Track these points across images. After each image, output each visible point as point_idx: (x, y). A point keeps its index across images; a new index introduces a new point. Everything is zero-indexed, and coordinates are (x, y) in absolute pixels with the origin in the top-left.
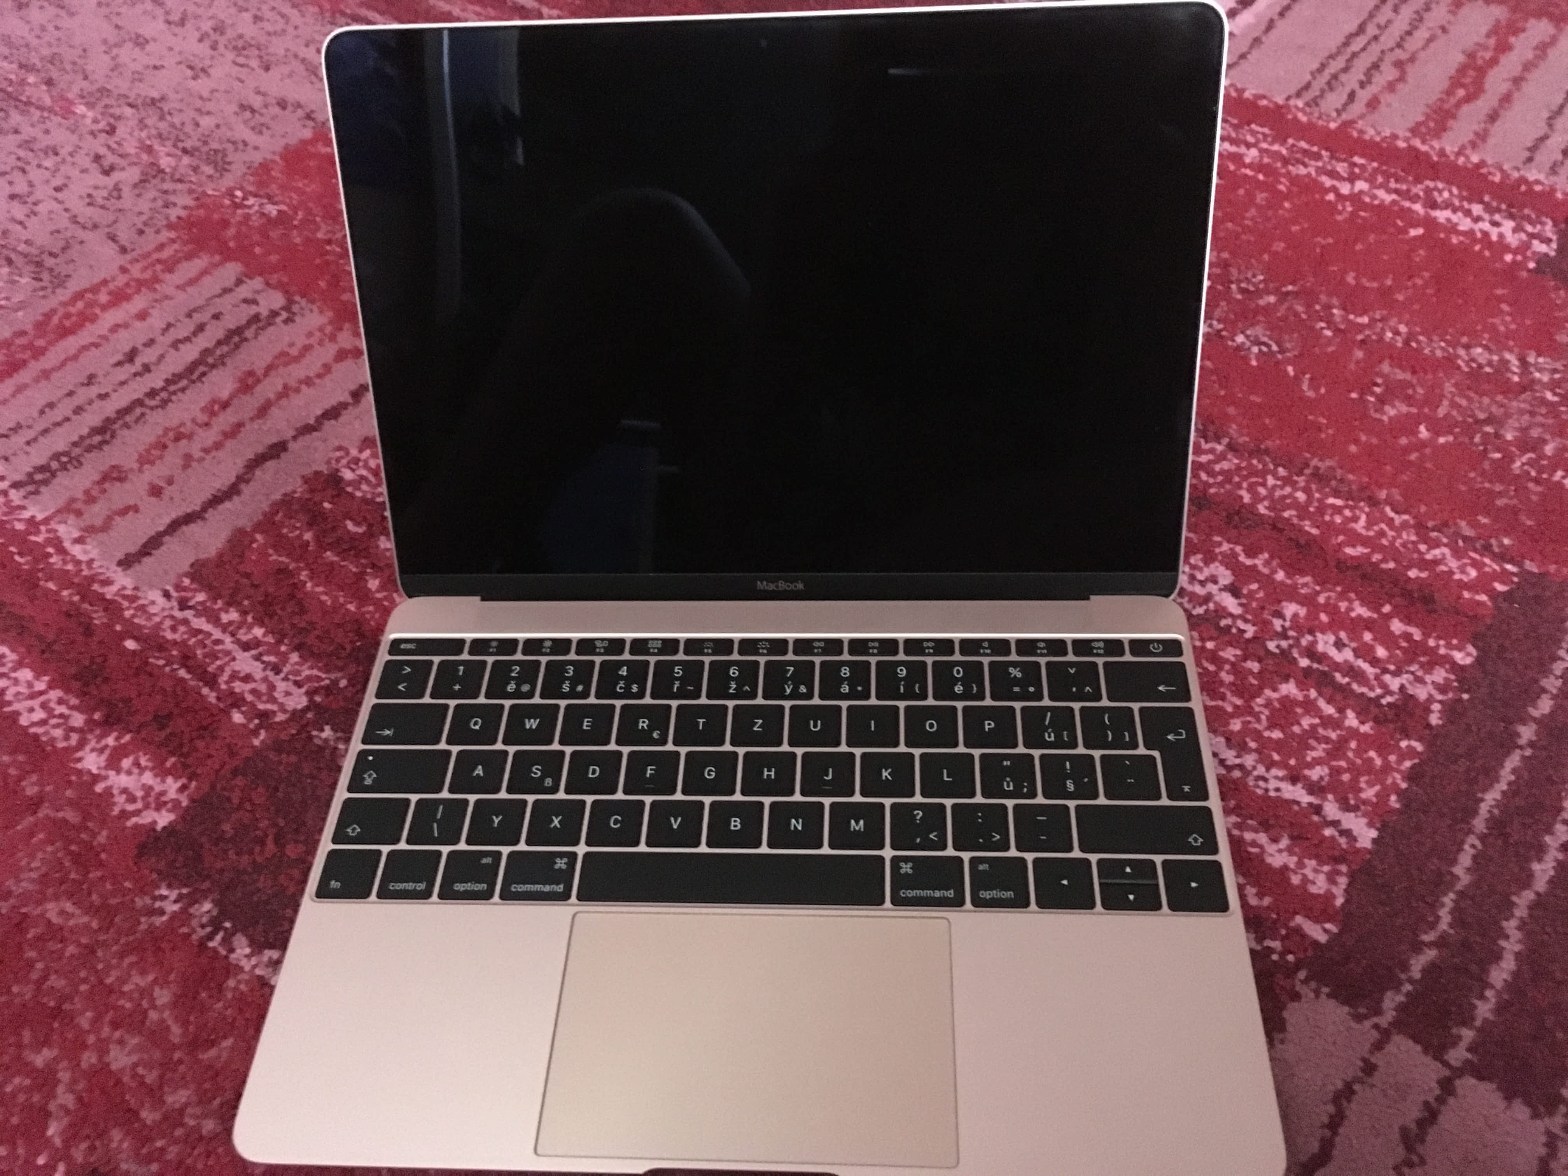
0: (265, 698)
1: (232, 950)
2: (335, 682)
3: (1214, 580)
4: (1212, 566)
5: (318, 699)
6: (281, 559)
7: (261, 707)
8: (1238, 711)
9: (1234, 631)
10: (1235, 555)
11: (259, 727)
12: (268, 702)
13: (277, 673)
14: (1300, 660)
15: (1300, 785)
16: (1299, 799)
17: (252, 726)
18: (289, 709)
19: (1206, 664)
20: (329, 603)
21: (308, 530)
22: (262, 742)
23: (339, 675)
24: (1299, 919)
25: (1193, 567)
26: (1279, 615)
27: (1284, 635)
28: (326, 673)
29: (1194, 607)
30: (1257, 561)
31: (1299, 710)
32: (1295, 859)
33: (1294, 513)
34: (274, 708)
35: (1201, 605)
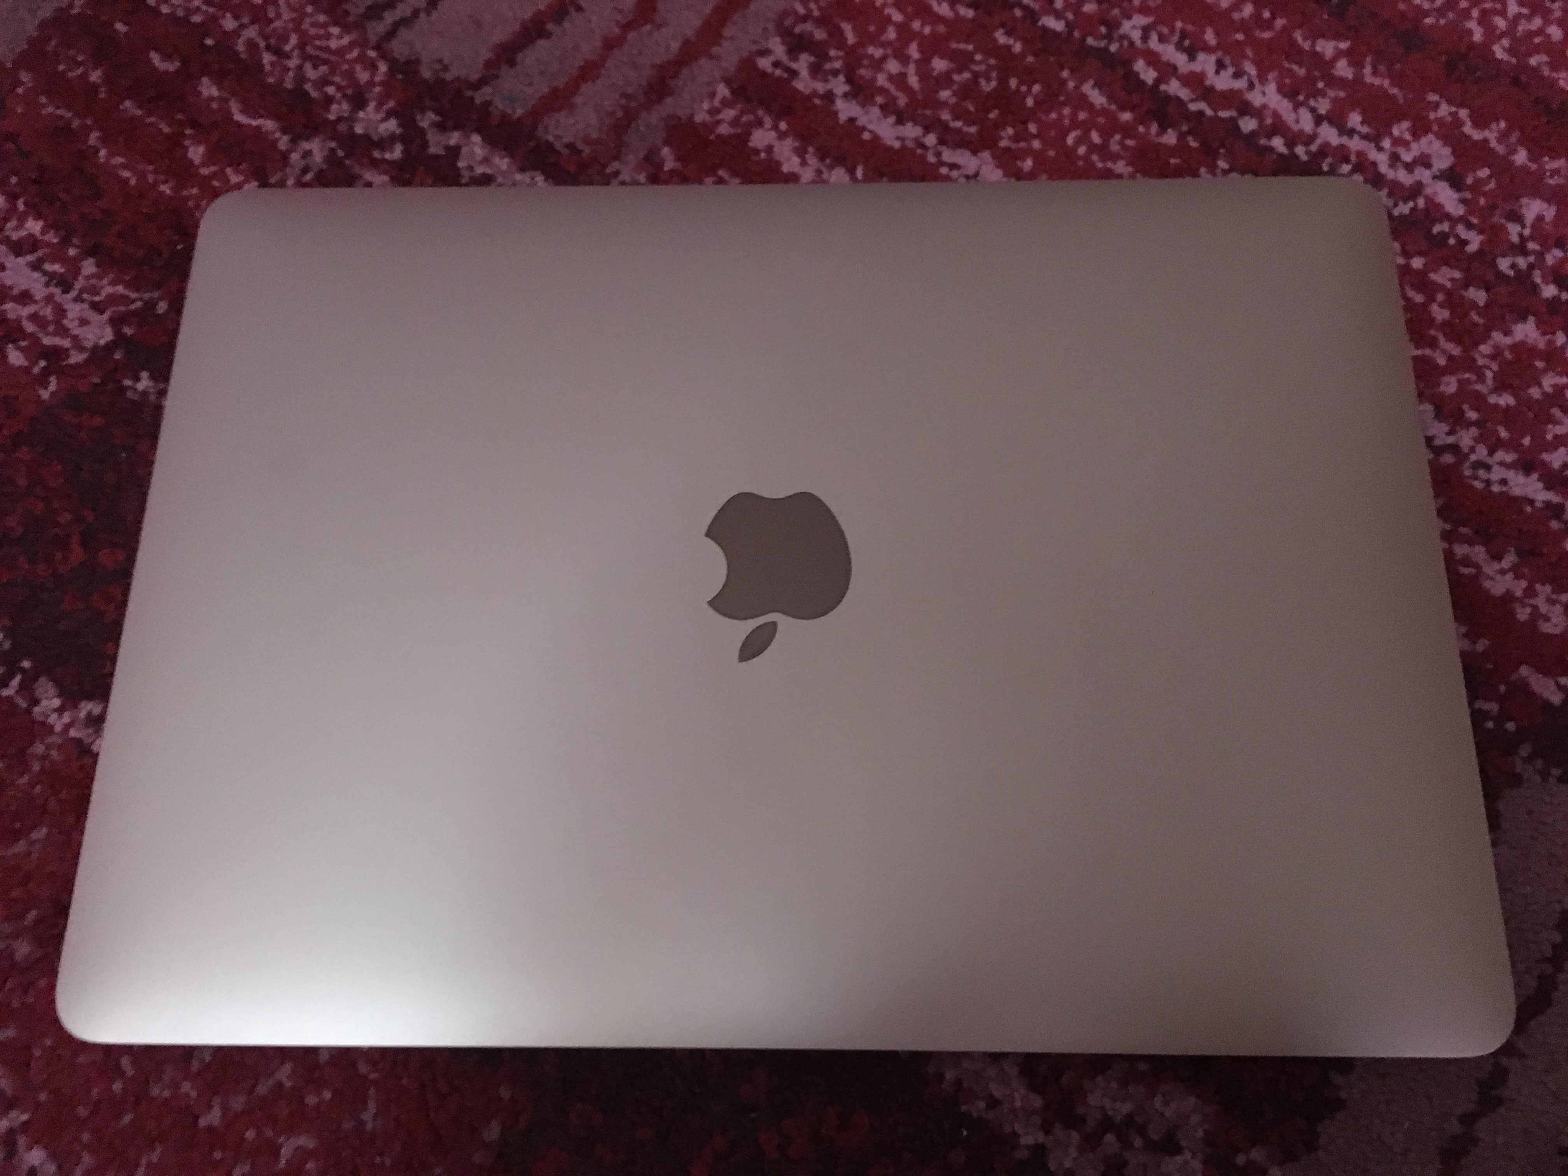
0: (51, 328)
1: (36, 702)
2: (150, 305)
3: (1424, 161)
4: (1424, 141)
5: (128, 331)
6: (59, 112)
7: (47, 341)
8: (1454, 365)
9: (1452, 241)
10: (1458, 123)
11: (46, 373)
12: (55, 334)
13: (66, 291)
14: (1543, 286)
15: (1535, 476)
16: (1531, 496)
17: (36, 370)
18: (88, 344)
19: (1411, 294)
20: (133, 182)
21: (95, 68)
22: (53, 394)
23: (156, 295)
24: (1525, 671)
25: (1398, 142)
26: (1518, 219)
27: (1521, 249)
28: (138, 291)
29: (1396, 205)
30: (1486, 134)
31: (1540, 364)
32: (1524, 584)
33: (1544, 58)
34: (66, 343)
35: (1405, 202)
